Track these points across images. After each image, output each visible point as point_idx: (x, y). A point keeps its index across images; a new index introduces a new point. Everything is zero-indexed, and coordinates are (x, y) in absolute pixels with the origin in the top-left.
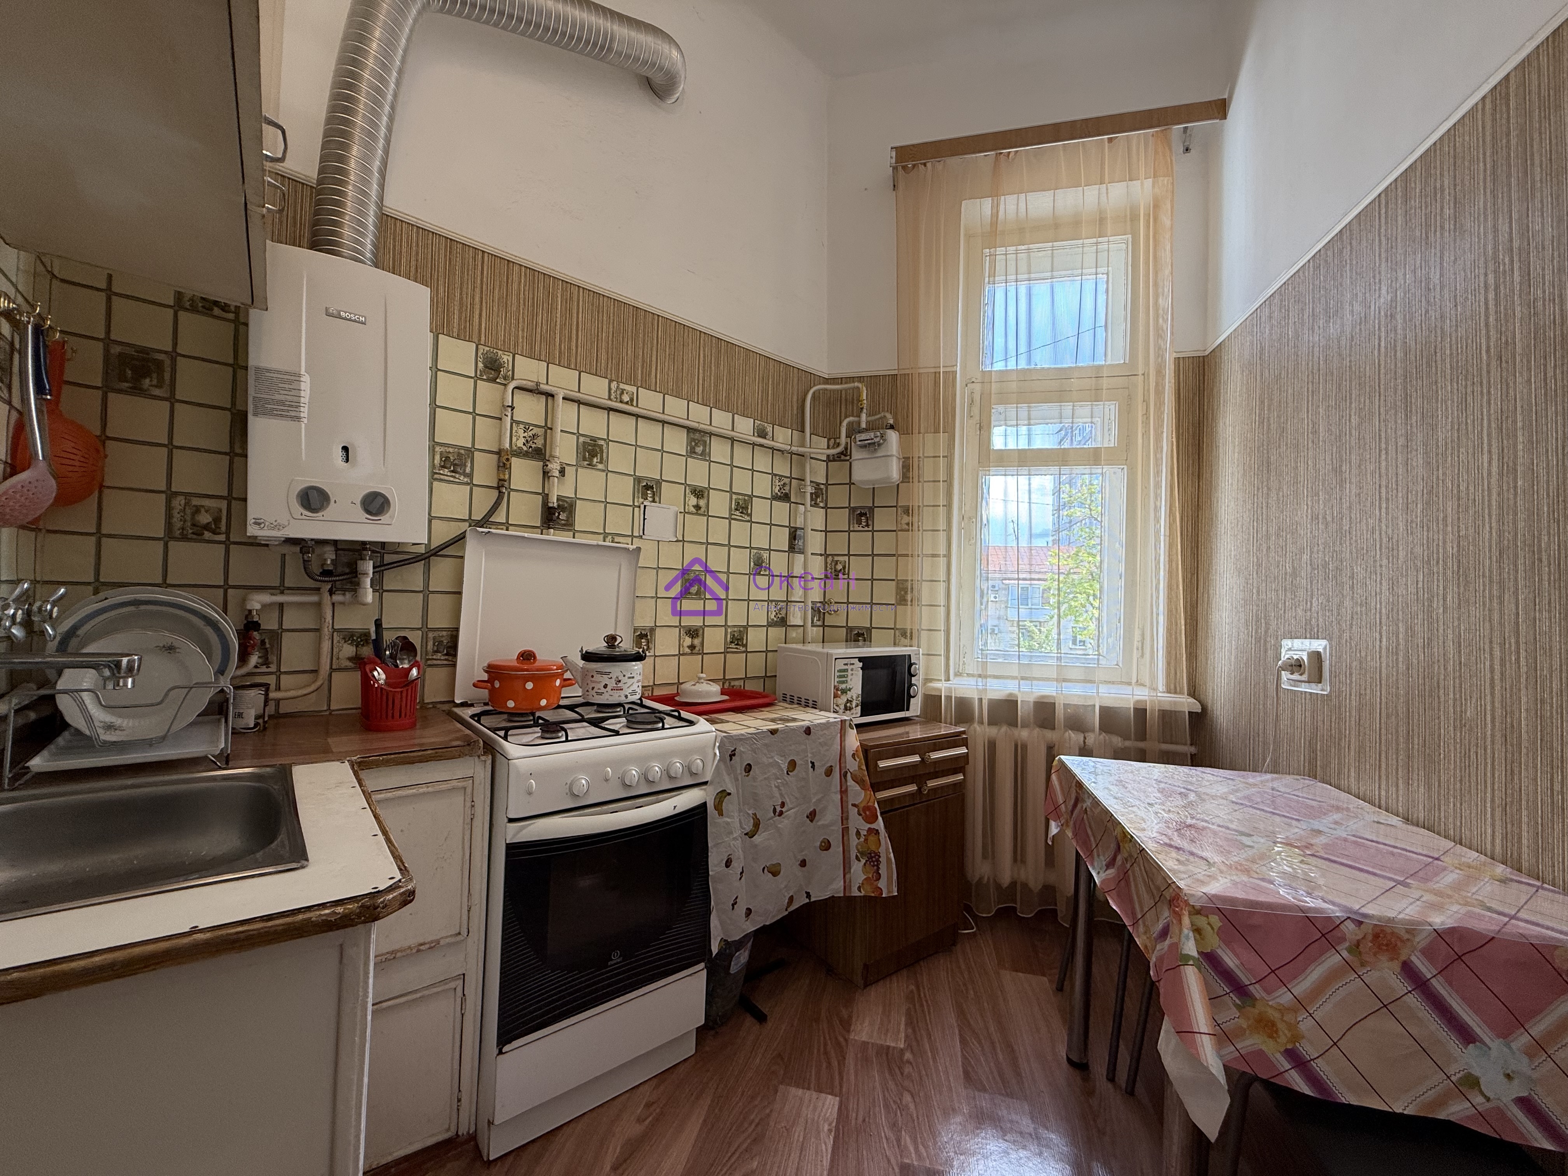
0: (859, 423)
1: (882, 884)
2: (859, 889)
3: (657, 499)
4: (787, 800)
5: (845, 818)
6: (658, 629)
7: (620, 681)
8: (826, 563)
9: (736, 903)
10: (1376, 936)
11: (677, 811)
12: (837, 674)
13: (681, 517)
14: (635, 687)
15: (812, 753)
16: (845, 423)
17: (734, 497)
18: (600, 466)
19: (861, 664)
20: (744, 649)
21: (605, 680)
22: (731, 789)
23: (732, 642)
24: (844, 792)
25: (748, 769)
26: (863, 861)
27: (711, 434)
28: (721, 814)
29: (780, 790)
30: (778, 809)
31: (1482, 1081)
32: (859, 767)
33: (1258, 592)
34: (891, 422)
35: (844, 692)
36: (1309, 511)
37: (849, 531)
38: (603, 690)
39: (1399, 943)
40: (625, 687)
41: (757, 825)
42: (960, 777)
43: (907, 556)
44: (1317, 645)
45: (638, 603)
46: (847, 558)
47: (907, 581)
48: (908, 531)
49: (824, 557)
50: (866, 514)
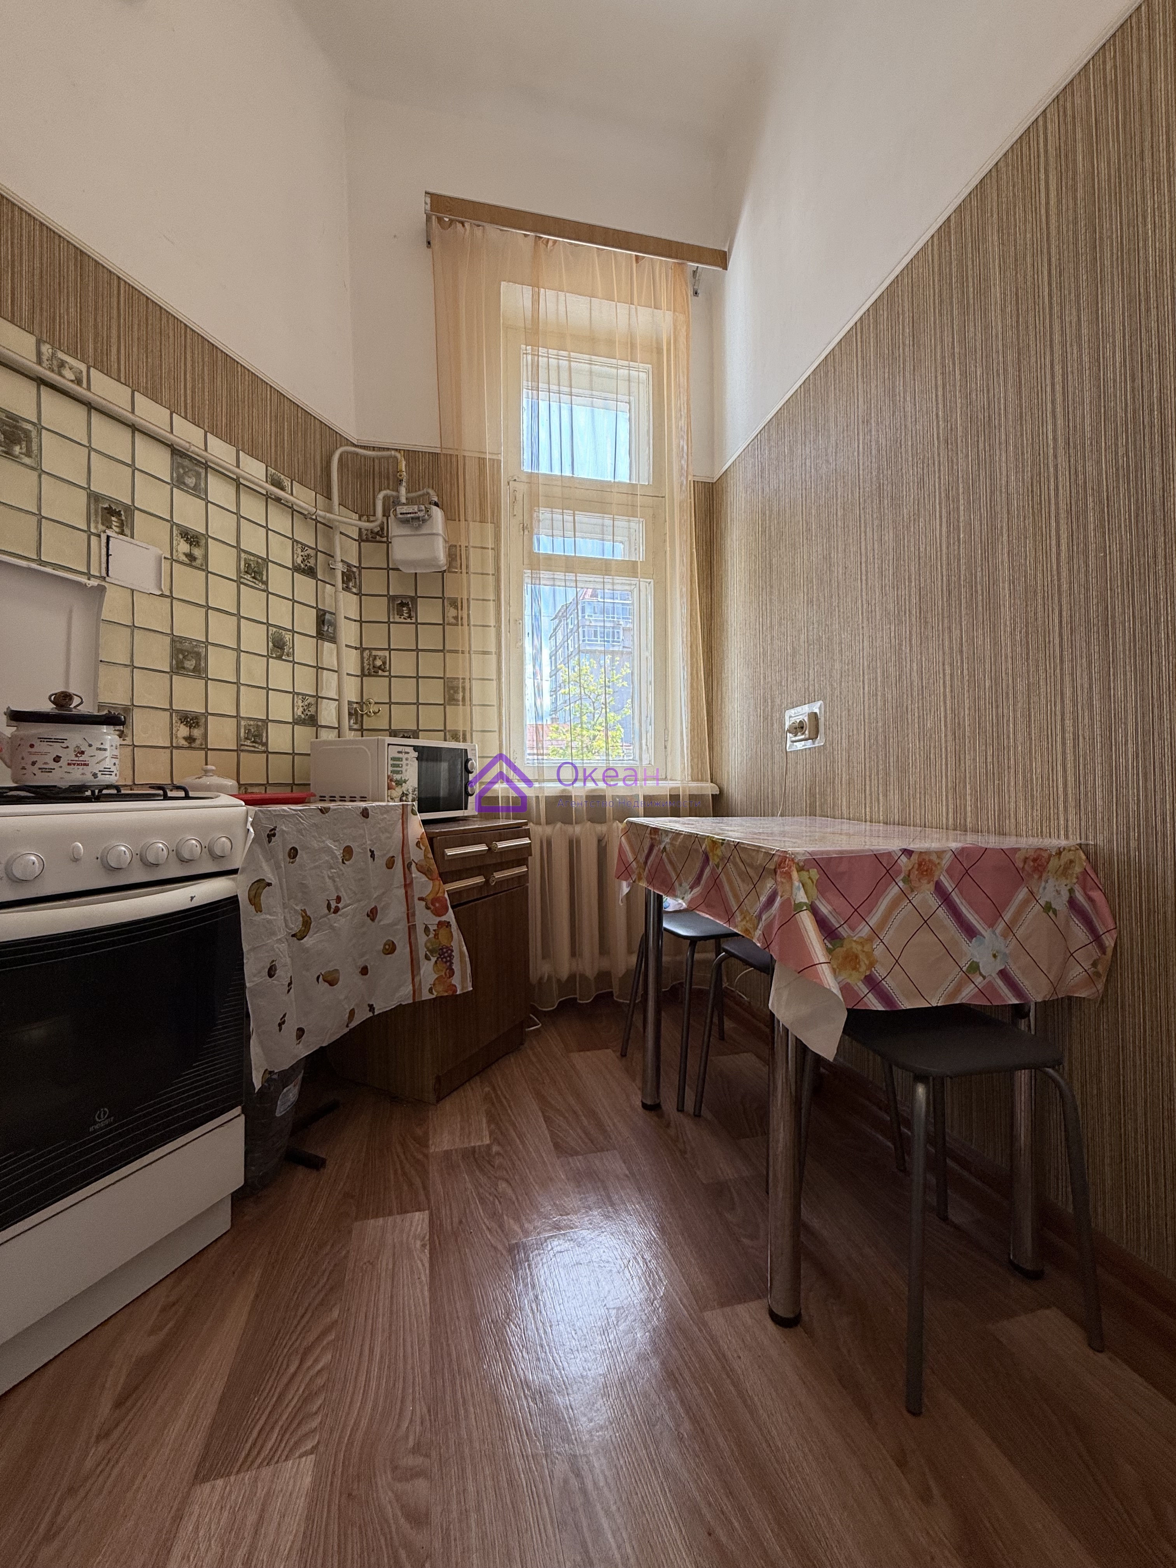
0: (398, 497)
1: (456, 980)
2: (431, 991)
3: (127, 531)
4: (343, 894)
5: (410, 915)
6: (136, 710)
7: (83, 753)
8: (362, 658)
9: (284, 1022)
10: (920, 865)
11: (196, 903)
12: (391, 762)
13: (166, 565)
14: (108, 763)
15: (371, 840)
16: (381, 496)
17: (243, 555)
18: (27, 460)
19: (416, 755)
20: (263, 748)
21: (56, 750)
22: (270, 877)
23: (247, 739)
24: (408, 885)
25: (293, 853)
26: (434, 959)
27: (207, 467)
28: (259, 909)
29: (334, 881)
30: (333, 904)
31: (981, 965)
32: (426, 856)
33: (765, 678)
34: (436, 499)
35: (399, 783)
36: (806, 597)
38: (52, 765)
39: (934, 868)
40: (92, 762)
41: (307, 923)
42: (522, 869)
43: (456, 652)
44: (816, 708)
45: (102, 668)
46: (387, 653)
47: (458, 678)
48: (457, 624)
49: (359, 651)
50: (407, 604)
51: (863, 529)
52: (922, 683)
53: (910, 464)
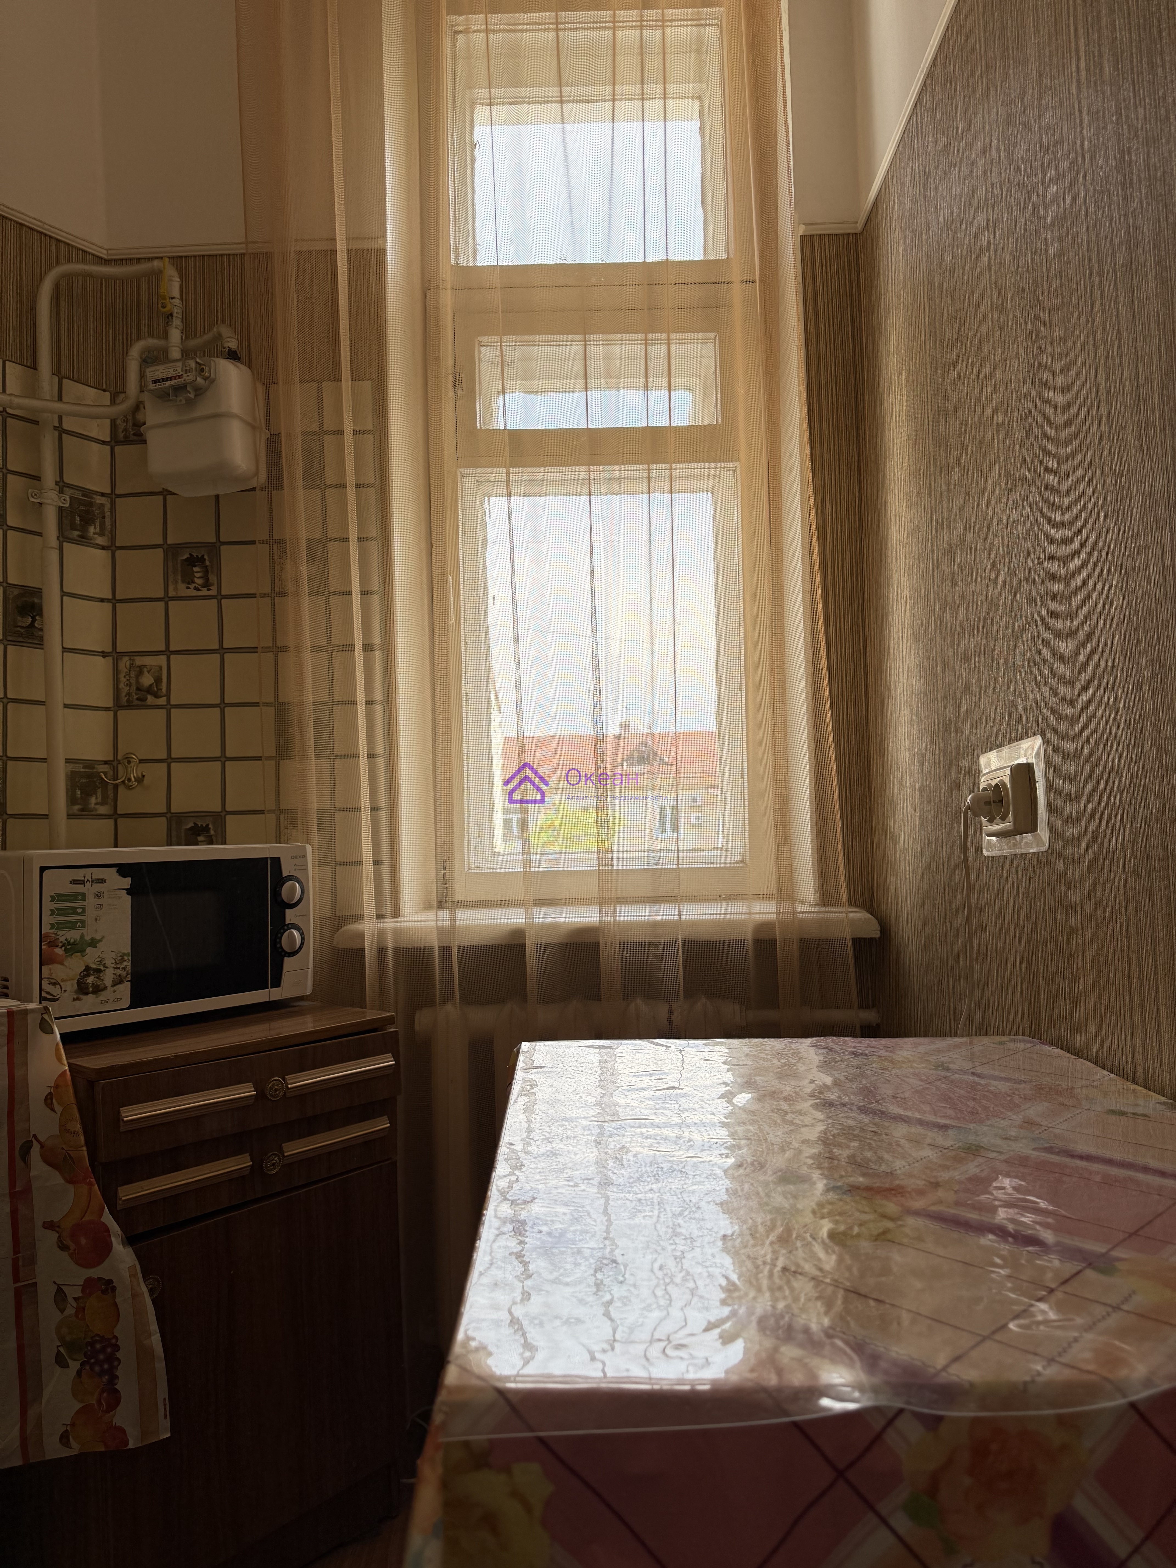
0: (166, 348)
1: (125, 1416)
2: (64, 1438)
5: (22, 1263)
8: (116, 673)
10: (979, 1456)
12: (49, 906)
16: (135, 351)
19: (127, 882)
24: (20, 1195)
26: (74, 1366)
33: (943, 671)
34: (232, 344)
35: (73, 948)
37: (166, 599)
39: (1043, 1465)
44: (1027, 751)
46: (162, 660)
48: (277, 594)
49: (110, 659)
50: (202, 560)
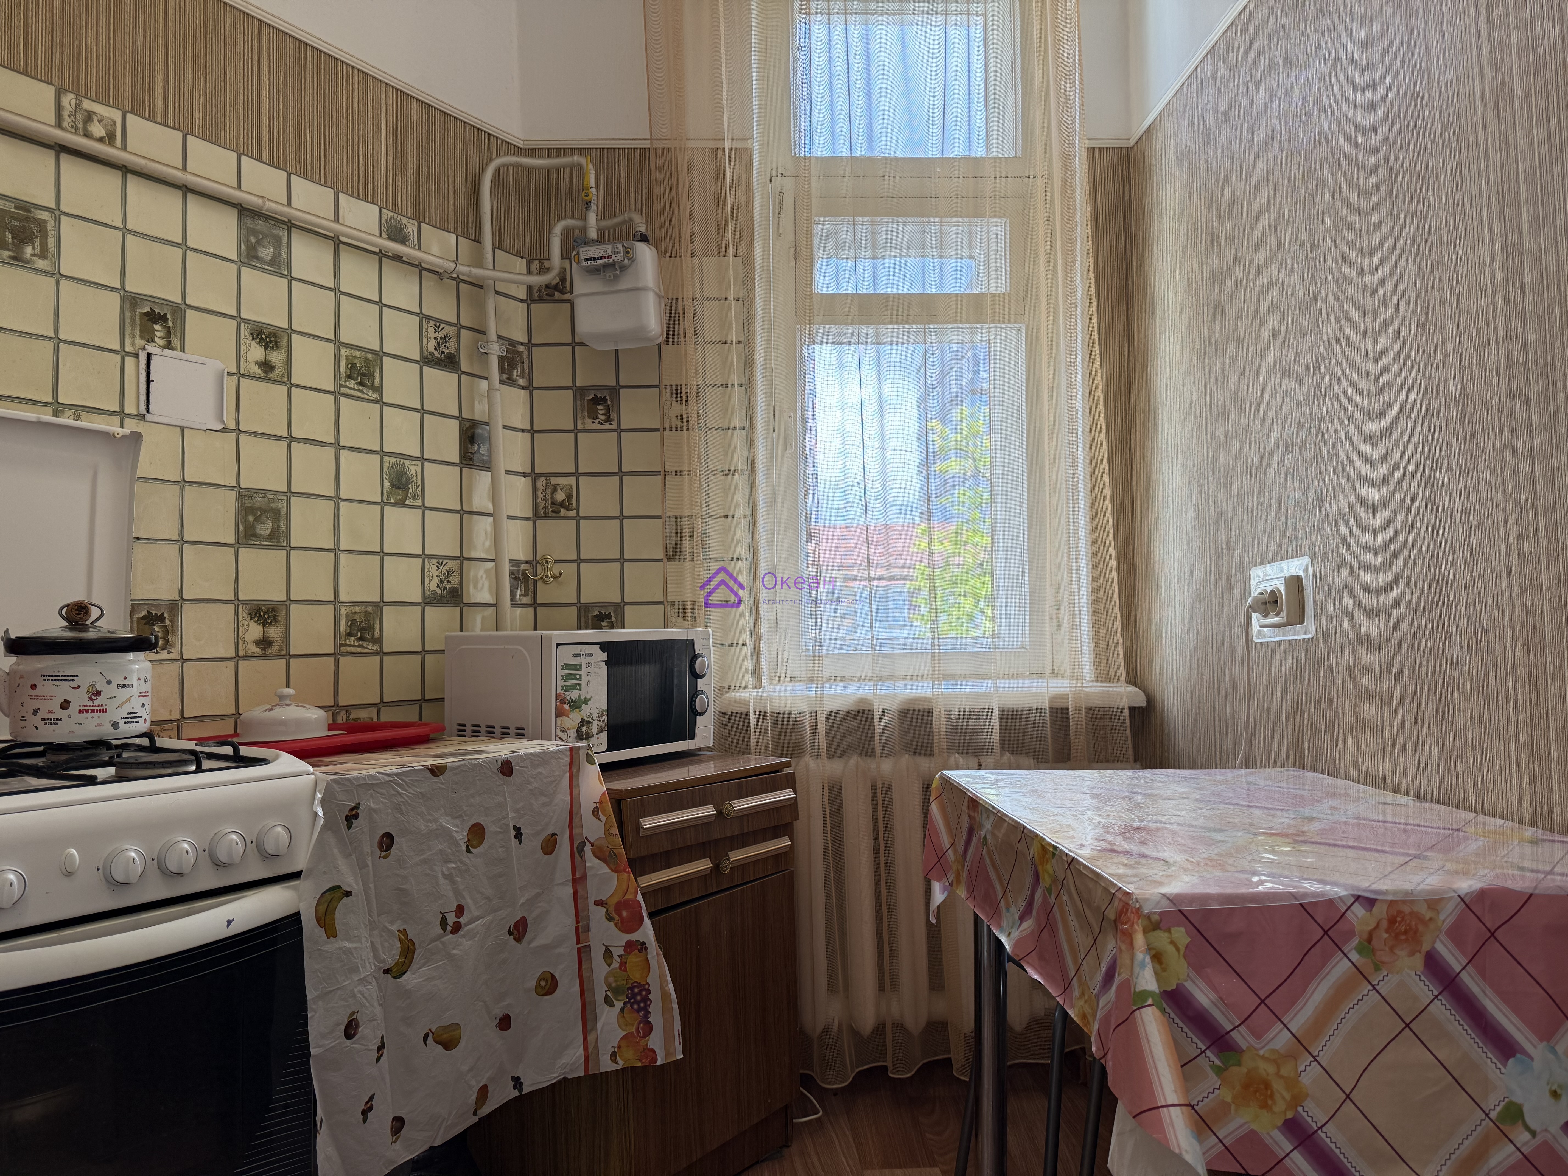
0: (584, 230)
1: (655, 1041)
2: (613, 1057)
3: (176, 342)
4: (468, 902)
5: (581, 929)
6: (187, 607)
7: (99, 693)
8: (535, 489)
9: (370, 1109)
10: (1392, 921)
11: (235, 929)
12: (561, 673)
13: (229, 383)
14: (135, 705)
15: (517, 811)
16: (558, 229)
17: (344, 352)
18: (41, 264)
19: (604, 656)
20: (375, 648)
21: (63, 691)
22: (350, 882)
23: (349, 634)
24: (578, 880)
25: (387, 842)
26: (619, 1005)
27: (290, 225)
28: (331, 933)
29: (453, 882)
30: (451, 919)
31: (1526, 1110)
32: (607, 832)
33: (1216, 503)
34: (643, 229)
35: (576, 705)
36: (1278, 365)
37: (576, 431)
38: (60, 713)
39: (1421, 928)
40: (111, 706)
41: (408, 950)
42: (785, 842)
43: (680, 473)
44: (1296, 566)
45: (139, 550)
46: (572, 480)
47: (681, 517)
48: (681, 429)
49: (529, 479)
50: (604, 400)
51: (1366, 251)
52: (1471, 543)
53: (1438, 140)
